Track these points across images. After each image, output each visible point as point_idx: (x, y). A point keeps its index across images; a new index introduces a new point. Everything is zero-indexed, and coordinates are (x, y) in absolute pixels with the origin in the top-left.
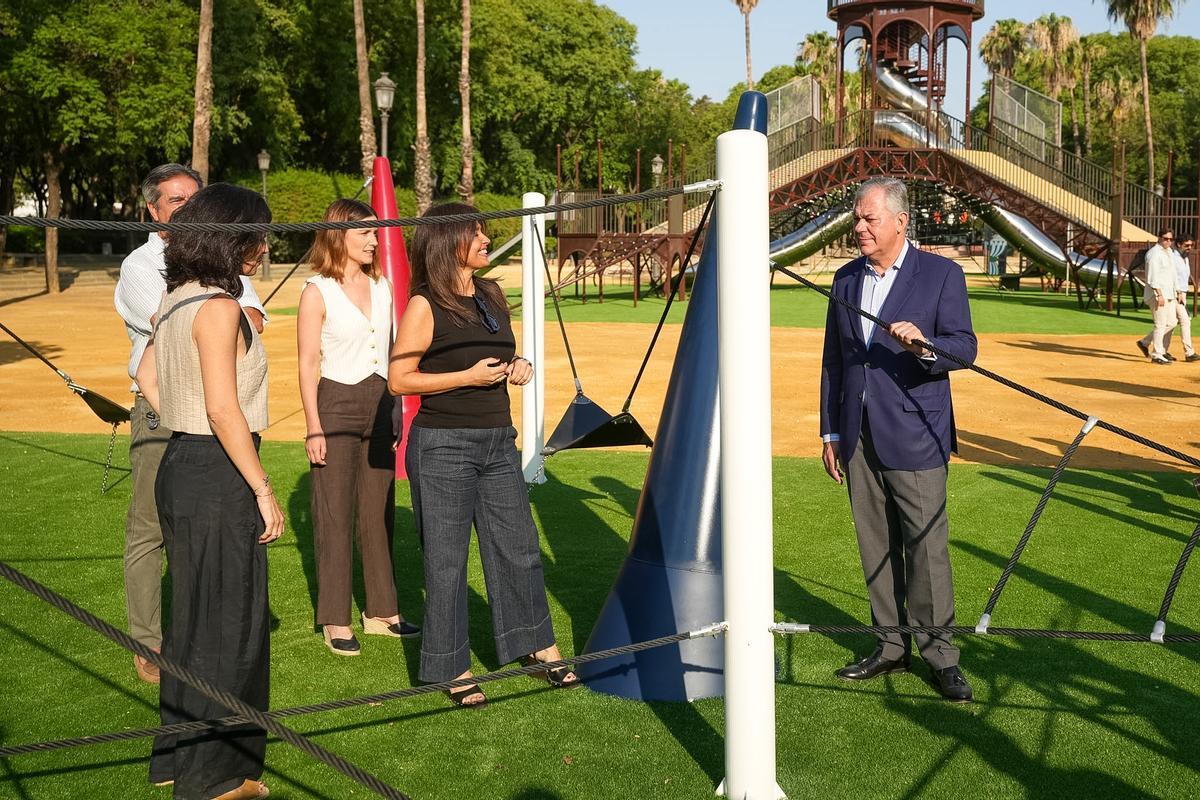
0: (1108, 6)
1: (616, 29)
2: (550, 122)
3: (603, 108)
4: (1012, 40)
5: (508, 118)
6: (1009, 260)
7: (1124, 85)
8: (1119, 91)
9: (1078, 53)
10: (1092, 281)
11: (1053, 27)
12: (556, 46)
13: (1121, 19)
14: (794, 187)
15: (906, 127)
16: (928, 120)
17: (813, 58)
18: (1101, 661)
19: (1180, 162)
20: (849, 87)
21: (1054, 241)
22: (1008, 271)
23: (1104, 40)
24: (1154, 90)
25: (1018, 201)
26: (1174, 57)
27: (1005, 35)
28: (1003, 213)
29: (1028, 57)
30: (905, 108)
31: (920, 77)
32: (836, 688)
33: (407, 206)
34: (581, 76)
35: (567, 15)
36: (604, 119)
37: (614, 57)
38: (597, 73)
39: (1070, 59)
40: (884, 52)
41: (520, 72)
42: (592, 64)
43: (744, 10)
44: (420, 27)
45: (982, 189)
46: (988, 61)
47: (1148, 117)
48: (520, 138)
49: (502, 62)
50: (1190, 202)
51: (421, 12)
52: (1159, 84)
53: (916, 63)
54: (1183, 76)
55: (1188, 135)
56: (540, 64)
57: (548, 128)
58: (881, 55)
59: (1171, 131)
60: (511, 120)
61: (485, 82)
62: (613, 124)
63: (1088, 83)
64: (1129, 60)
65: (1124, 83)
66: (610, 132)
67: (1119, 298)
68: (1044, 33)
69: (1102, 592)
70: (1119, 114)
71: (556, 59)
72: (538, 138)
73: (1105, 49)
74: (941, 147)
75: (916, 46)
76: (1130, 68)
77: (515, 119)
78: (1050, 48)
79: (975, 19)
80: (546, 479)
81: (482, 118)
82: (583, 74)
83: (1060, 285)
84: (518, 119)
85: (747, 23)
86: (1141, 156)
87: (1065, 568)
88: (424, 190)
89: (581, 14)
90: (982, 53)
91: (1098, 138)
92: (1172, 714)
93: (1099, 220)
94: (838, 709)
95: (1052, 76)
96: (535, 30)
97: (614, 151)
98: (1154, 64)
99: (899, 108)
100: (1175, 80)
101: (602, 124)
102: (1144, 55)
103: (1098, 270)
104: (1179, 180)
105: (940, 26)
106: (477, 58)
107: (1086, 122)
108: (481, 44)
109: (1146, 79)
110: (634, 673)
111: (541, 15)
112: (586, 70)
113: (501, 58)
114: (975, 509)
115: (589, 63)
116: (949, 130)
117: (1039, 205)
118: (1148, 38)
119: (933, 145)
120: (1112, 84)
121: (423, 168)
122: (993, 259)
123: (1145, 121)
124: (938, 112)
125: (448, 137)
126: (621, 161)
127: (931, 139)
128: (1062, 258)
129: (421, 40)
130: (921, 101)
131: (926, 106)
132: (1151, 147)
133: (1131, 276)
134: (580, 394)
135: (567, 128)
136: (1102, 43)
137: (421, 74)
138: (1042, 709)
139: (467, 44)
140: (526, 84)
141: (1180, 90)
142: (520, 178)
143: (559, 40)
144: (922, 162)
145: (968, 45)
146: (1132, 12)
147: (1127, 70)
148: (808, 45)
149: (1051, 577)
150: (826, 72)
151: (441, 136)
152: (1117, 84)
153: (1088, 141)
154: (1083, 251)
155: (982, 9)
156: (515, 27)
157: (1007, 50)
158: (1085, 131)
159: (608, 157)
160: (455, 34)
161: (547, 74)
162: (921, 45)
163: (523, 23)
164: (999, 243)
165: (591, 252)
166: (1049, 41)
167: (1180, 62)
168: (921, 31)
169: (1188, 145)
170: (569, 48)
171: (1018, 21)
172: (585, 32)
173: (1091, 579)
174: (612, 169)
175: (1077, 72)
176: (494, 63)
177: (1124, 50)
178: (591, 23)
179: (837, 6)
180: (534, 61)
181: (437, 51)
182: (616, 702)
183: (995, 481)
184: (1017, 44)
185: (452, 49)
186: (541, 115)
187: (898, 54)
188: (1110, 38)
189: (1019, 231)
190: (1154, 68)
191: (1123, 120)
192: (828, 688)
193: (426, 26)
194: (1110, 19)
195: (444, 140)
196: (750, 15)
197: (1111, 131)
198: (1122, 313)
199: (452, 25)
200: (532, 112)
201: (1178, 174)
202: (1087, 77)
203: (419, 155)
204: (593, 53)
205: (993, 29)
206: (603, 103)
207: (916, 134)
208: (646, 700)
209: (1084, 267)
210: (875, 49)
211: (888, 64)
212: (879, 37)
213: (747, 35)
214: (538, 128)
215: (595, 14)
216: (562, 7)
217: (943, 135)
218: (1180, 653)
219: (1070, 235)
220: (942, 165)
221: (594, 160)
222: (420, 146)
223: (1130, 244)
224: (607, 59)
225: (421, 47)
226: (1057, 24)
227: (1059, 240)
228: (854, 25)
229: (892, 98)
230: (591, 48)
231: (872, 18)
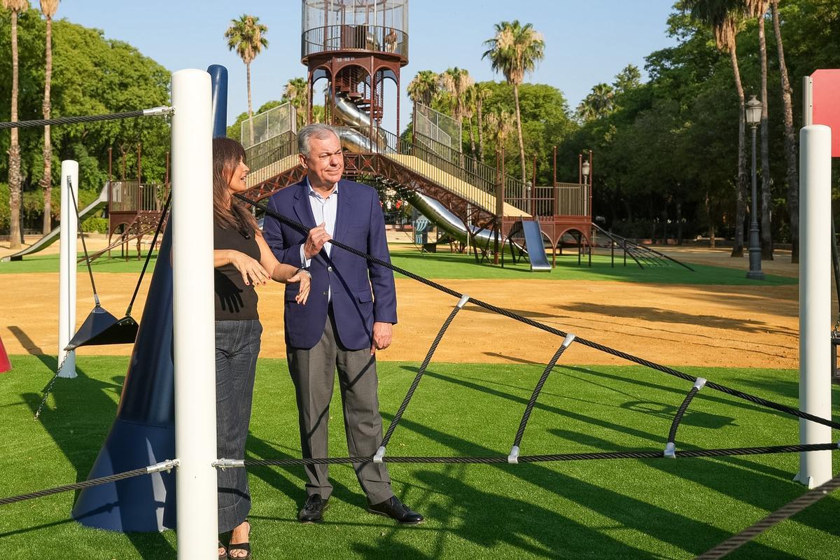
0: (492, 62)
1: (156, 74)
2: (109, 137)
3: (147, 128)
4: (429, 85)
5: (79, 135)
6: (429, 234)
7: (504, 115)
8: (501, 120)
9: (474, 95)
10: (484, 245)
11: (456, 76)
12: (115, 85)
13: (501, 71)
14: (278, 179)
15: (356, 138)
16: (371, 133)
17: (294, 96)
18: (481, 493)
19: (542, 168)
20: (319, 115)
21: (458, 217)
22: (429, 241)
23: (491, 86)
24: (524, 119)
25: (433, 190)
26: (537, 98)
27: (425, 82)
28: (424, 198)
29: (440, 96)
30: (355, 125)
31: (365, 104)
32: (278, 519)
33: (4, 195)
34: (131, 106)
35: (122, 63)
36: (147, 136)
37: (155, 92)
38: (143, 103)
39: (468, 98)
40: (340, 87)
41: (88, 103)
42: (140, 97)
43: (246, 61)
44: (14, 68)
45: (408, 181)
46: (413, 99)
47: (520, 137)
48: (88, 149)
49: (75, 96)
50: (549, 189)
51: (15, 57)
52: (527, 116)
53: (362, 95)
54: (543, 111)
55: (548, 149)
56: (103, 97)
57: (107, 141)
58: (338, 89)
59: (536, 146)
60: (81, 136)
61: (62, 109)
62: (155, 139)
63: (480, 114)
64: (508, 100)
65: (504, 114)
66: (152, 145)
67: (502, 257)
68: (450, 80)
69: (484, 445)
70: (502, 135)
71: (114, 93)
72: (101, 149)
73: (491, 92)
74: (380, 152)
75: (362, 83)
76: (508, 105)
77: (84, 135)
78: (455, 90)
79: (402, 66)
80: (77, 375)
81: (61, 133)
82: (132, 104)
83: (463, 248)
84: (86, 135)
85: (248, 70)
86: (517, 163)
87: (457, 429)
88: (15, 183)
89: (132, 63)
90: (409, 94)
91: (488, 151)
92: (532, 529)
93: (487, 201)
94: (278, 534)
95: (457, 108)
96: (100, 73)
97: (155, 158)
98: (524, 102)
99: (351, 125)
100: (538, 113)
101: (147, 140)
102: (517, 95)
103: (488, 237)
104: (542, 179)
105: (378, 70)
106: (57, 92)
107: (480, 141)
108: (59, 82)
109: (518, 111)
110: (116, 510)
111: (104, 63)
112: (135, 102)
113: (74, 93)
114: (394, 391)
115: (137, 96)
116: (385, 141)
117: (447, 192)
118: (519, 84)
119: (374, 151)
120: (497, 115)
121: (15, 167)
122: (418, 233)
123: (518, 140)
124: (378, 128)
125: (36, 147)
126: (159, 165)
127: (373, 148)
128: (464, 229)
129: (16, 77)
130: (366, 120)
131: (370, 124)
132: (523, 157)
133: (511, 241)
134: (98, 306)
135: (122, 142)
136: (490, 88)
137: (14, 101)
138: (435, 529)
139: (48, 82)
140: (93, 111)
141: (541, 120)
142: (88, 178)
143: (117, 81)
144: (367, 162)
145: (397, 83)
146: (508, 66)
147: (507, 106)
148: (291, 87)
149: (447, 435)
150: (303, 105)
151: (30, 147)
152: (500, 115)
153: (481, 153)
154: (479, 224)
155: (407, 58)
156: (85, 71)
157: (426, 91)
158: (479, 146)
159: (151, 162)
160: (41, 74)
161: (108, 105)
162: (366, 83)
163: (91, 68)
164: (423, 221)
165: (132, 224)
166: (454, 85)
167: (541, 101)
168: (366, 73)
169: (547, 156)
170: (124, 86)
171: (433, 72)
172: (135, 74)
173: (476, 436)
174: (153, 171)
175: (473, 106)
176: (69, 96)
177: (504, 94)
178: (139, 68)
179: (308, 55)
180: (99, 95)
181: (27, 87)
182: (101, 533)
183: (410, 372)
184: (432, 87)
185: (39, 85)
186: (102, 132)
187: (349, 88)
188: (495, 85)
189: (435, 210)
190: (524, 105)
191: (505, 139)
192: (271, 519)
193: (19, 69)
194: (493, 70)
195: (33, 149)
196: (251, 65)
197: (496, 146)
198: (504, 266)
199: (39, 68)
200: (97, 130)
201: (541, 176)
202: (480, 110)
203: (12, 158)
204: (141, 89)
205: (417, 77)
206: (147, 125)
207: (362, 143)
208: (125, 532)
209: (479, 235)
210: (334, 85)
211: (344, 95)
212: (337, 76)
213: (248, 78)
214: (100, 141)
215: (142, 63)
216: (119, 57)
217: (382, 144)
218: (540, 485)
219: (469, 212)
220: (381, 164)
221: (141, 165)
222: (13, 152)
223: (509, 218)
224: (151, 94)
225: (15, 82)
226: (459, 74)
227: (462, 216)
228: (319, 69)
229: (346, 119)
230: (139, 86)
231: (332, 63)
